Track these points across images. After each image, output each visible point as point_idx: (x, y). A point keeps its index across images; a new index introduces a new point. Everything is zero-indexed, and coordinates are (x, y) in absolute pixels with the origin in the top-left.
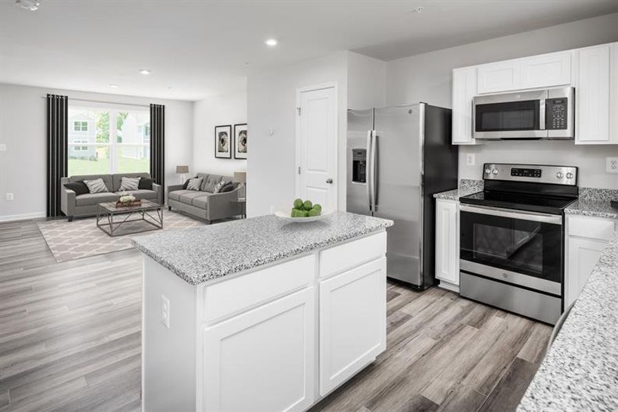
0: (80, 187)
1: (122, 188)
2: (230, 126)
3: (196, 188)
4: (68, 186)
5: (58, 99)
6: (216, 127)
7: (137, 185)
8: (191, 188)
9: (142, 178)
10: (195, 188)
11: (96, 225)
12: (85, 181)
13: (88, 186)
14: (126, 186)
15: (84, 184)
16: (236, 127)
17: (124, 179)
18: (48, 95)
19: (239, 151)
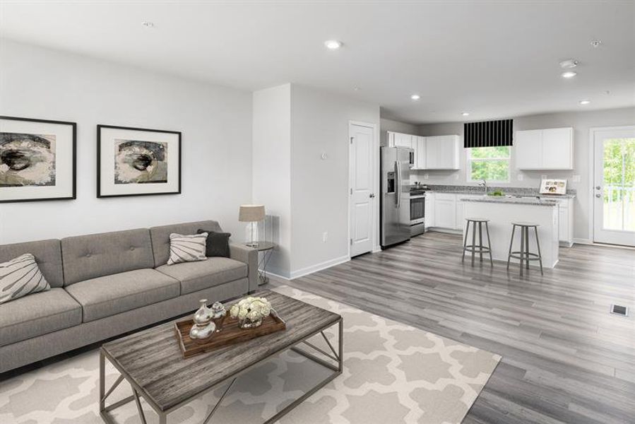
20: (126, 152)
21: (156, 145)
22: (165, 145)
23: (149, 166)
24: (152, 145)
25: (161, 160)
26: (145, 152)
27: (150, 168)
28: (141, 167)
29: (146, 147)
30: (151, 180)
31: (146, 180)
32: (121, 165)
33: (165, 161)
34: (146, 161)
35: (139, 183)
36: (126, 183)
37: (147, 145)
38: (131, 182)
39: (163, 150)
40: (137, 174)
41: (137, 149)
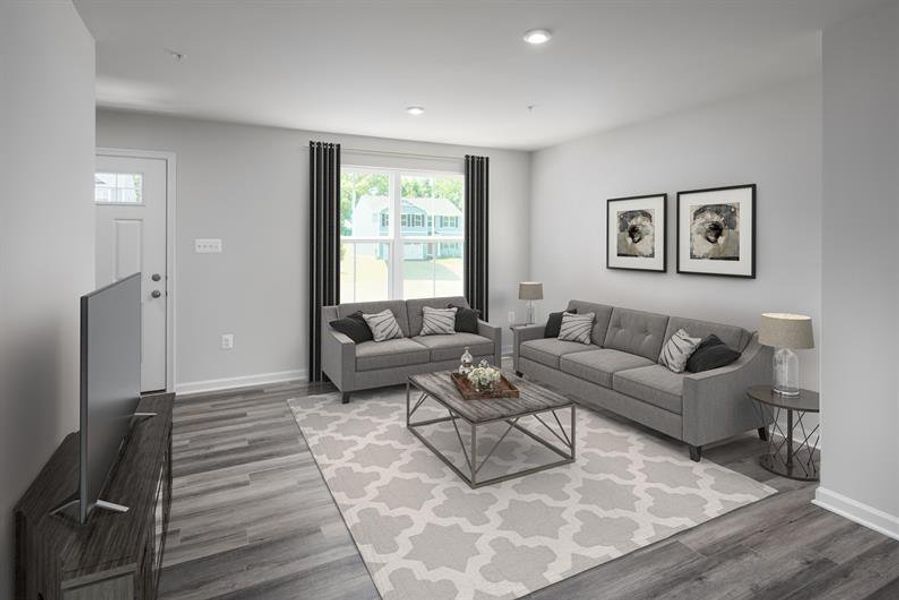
0: (357, 326)
1: (426, 329)
2: (665, 196)
3: (584, 337)
4: (337, 326)
5: (325, 150)
6: (608, 201)
7: (452, 323)
8: (571, 337)
9: (459, 309)
10: (582, 338)
11: (405, 425)
12: (365, 316)
13: (371, 325)
14: (433, 327)
15: (363, 320)
16: (682, 197)
17: (427, 309)
18: (312, 143)
19: (693, 257)
20: (700, 220)
21: (727, 207)
22: (736, 206)
23: (720, 238)
24: (723, 208)
25: (733, 229)
26: (716, 218)
27: (721, 240)
28: (712, 238)
29: (718, 212)
30: (722, 255)
31: (717, 256)
32: (695, 236)
33: (737, 230)
34: (717, 230)
35: (712, 259)
36: (699, 258)
37: (717, 209)
38: (703, 257)
39: (734, 214)
40: (708, 247)
41: (708, 216)
